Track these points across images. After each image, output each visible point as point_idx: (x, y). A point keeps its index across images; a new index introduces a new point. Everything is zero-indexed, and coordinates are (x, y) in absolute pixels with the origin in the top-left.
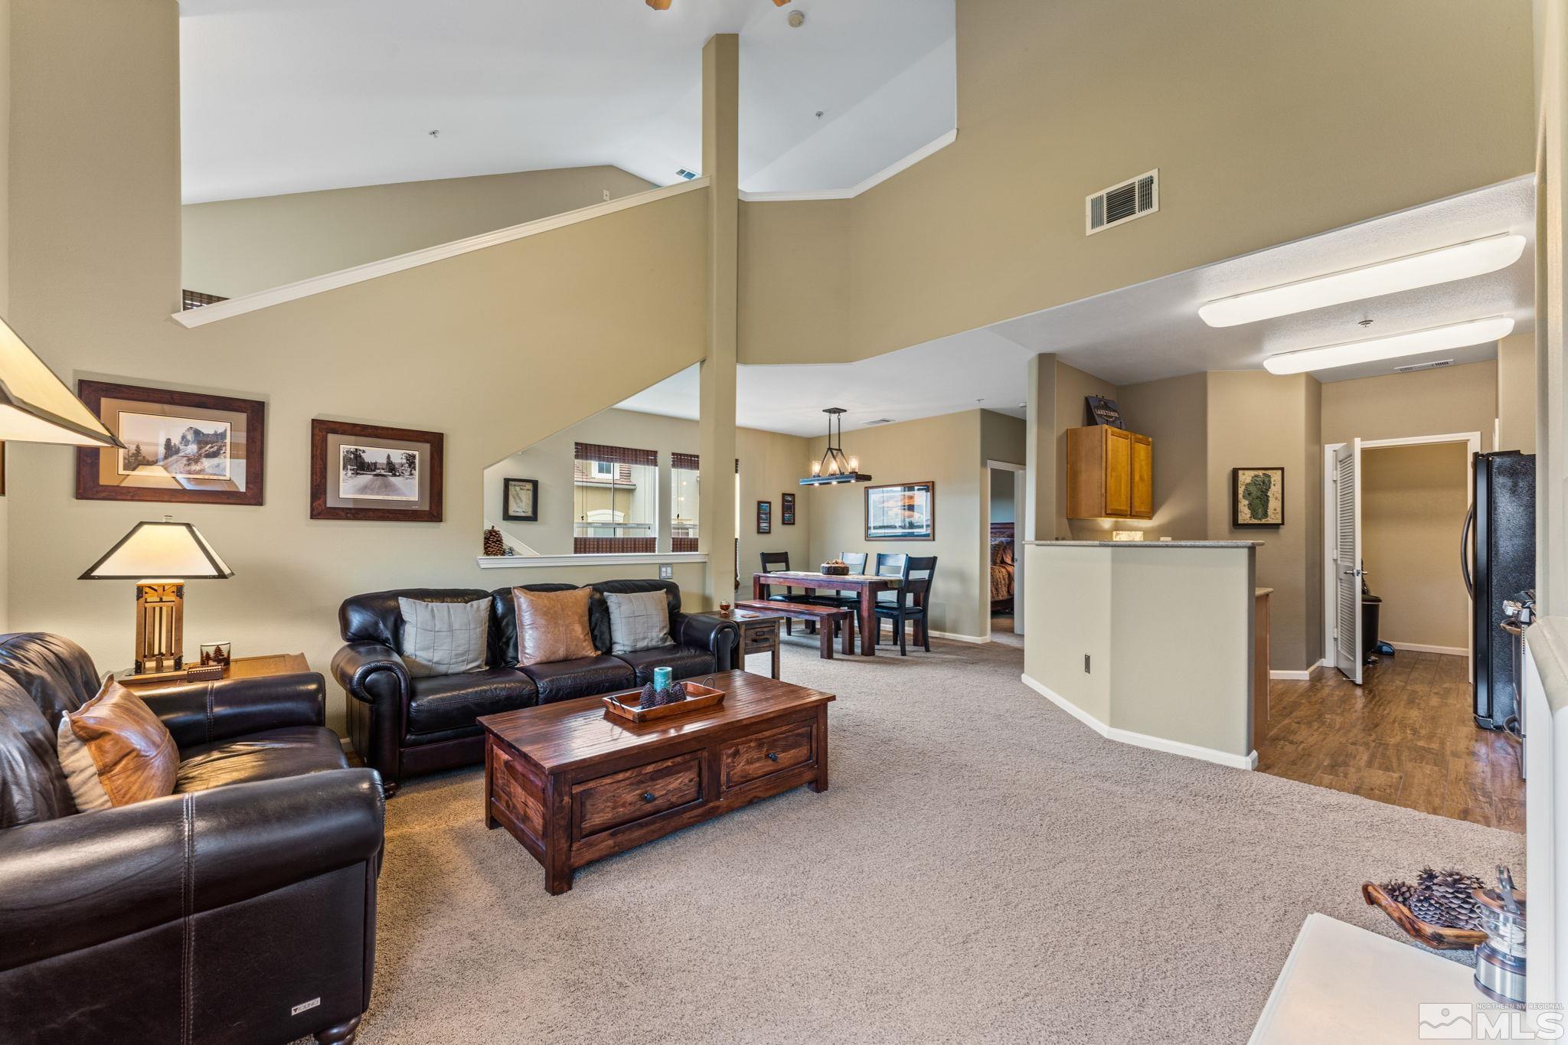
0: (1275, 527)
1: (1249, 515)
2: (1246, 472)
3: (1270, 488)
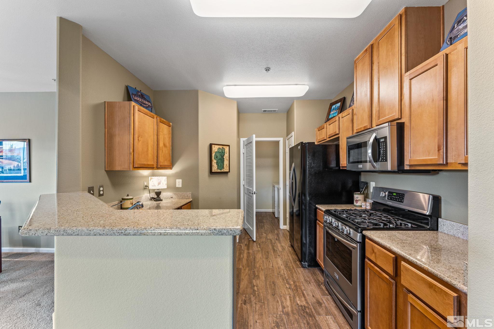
0: (226, 173)
1: (217, 168)
2: (215, 146)
3: (224, 154)
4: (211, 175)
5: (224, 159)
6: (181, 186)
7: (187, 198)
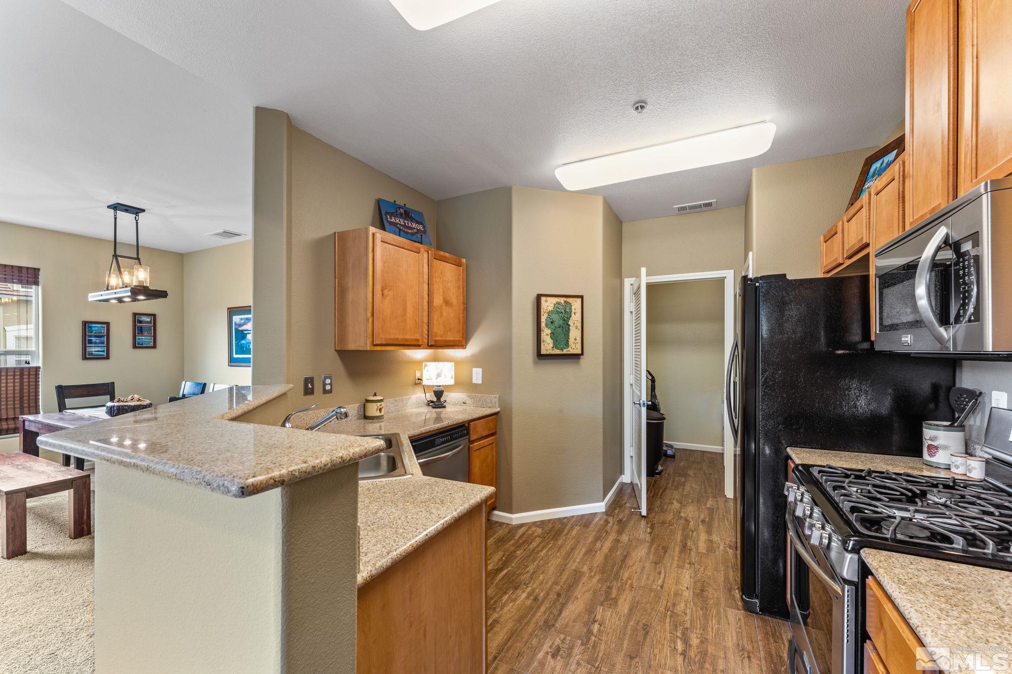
0: (576, 357)
1: (551, 345)
2: (548, 299)
3: (571, 316)
4: (539, 361)
5: (569, 325)
6: (480, 382)
7: (490, 405)
